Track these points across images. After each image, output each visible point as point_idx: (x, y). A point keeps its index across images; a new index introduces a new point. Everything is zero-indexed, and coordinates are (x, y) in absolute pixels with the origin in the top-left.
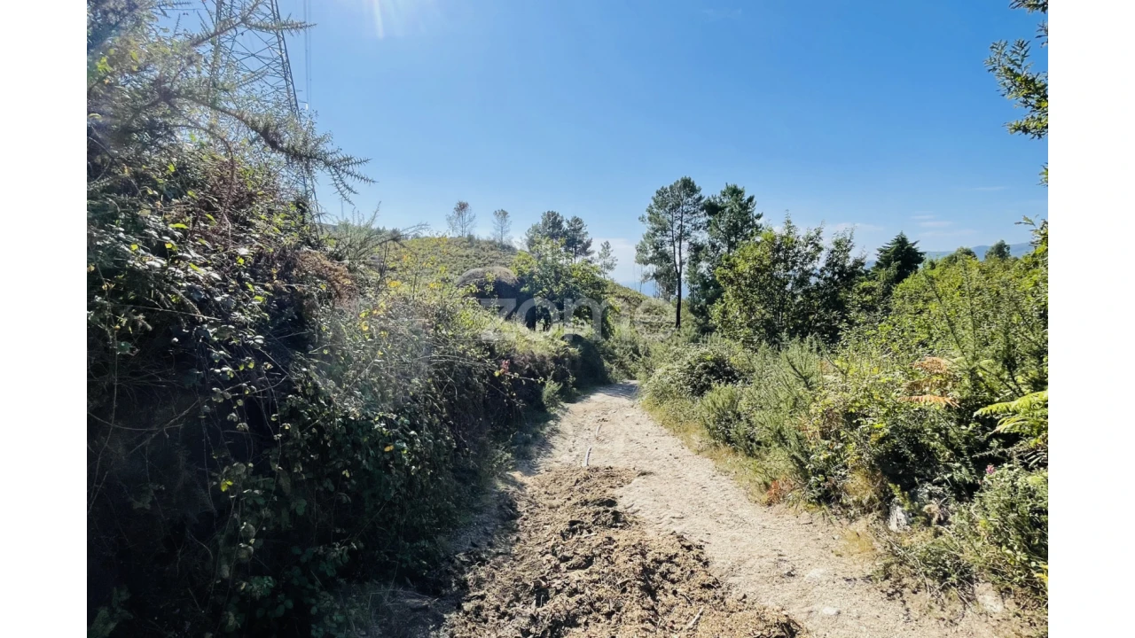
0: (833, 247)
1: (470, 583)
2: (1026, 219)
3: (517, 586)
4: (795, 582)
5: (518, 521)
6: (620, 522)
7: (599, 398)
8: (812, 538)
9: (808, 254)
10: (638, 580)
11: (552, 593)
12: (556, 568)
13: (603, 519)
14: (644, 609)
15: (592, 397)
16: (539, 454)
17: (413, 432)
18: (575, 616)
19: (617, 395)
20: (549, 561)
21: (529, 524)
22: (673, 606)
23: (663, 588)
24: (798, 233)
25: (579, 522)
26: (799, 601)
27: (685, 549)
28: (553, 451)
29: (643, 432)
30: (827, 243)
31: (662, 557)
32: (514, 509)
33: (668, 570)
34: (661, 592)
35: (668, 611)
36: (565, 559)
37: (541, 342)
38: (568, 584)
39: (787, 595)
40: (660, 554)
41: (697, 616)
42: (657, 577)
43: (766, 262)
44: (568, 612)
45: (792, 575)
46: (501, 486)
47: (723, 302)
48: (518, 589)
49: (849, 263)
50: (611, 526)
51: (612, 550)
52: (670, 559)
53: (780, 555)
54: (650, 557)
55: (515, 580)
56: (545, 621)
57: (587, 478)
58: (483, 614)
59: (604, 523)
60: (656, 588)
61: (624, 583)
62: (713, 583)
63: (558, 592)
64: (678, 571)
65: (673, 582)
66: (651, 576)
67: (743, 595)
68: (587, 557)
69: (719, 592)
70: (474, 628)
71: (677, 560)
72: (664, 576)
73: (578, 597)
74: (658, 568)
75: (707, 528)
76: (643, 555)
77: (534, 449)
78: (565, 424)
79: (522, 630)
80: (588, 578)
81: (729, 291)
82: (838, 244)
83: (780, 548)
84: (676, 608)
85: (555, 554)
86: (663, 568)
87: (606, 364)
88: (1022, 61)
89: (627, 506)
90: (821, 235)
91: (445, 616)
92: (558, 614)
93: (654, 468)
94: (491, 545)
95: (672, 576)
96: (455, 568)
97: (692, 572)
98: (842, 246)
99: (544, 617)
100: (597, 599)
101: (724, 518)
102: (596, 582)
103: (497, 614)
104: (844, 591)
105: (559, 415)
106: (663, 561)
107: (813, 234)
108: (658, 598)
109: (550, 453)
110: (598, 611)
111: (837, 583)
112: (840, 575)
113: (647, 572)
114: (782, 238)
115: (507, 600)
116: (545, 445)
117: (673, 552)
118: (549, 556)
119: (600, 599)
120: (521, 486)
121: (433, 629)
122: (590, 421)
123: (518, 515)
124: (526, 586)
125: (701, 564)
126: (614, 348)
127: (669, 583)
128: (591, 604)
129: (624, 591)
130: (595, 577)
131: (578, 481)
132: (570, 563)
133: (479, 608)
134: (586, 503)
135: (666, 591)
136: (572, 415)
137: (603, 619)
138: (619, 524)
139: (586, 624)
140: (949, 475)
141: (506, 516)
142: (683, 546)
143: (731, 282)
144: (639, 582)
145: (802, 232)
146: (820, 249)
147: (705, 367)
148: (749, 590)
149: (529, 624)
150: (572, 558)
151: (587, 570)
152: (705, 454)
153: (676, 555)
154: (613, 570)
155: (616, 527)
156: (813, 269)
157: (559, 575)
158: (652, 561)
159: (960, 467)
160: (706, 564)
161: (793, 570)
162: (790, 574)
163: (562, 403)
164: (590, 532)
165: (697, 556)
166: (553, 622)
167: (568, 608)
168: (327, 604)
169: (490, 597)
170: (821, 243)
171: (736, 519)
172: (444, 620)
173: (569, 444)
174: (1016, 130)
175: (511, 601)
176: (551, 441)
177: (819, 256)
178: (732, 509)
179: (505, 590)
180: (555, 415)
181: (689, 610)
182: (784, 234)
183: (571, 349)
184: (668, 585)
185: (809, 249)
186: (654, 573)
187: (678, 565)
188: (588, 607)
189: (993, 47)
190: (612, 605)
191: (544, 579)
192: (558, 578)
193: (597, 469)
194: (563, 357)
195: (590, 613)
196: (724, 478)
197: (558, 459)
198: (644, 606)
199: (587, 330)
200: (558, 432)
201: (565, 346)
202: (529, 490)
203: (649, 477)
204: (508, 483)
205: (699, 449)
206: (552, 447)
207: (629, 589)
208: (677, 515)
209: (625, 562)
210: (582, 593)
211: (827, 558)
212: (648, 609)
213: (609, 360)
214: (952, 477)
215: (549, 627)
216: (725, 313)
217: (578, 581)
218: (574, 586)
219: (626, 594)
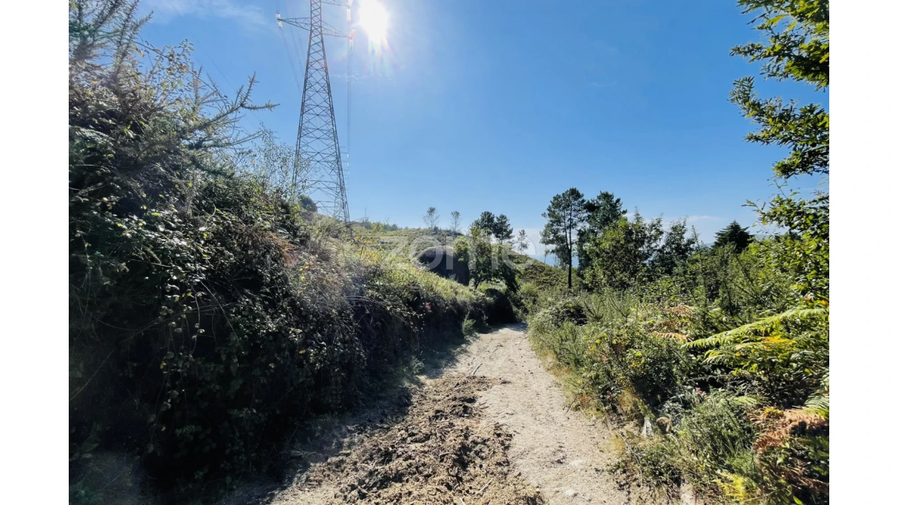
0: (670, 231)
1: (345, 445)
2: (749, 202)
3: (374, 449)
4: (560, 467)
5: (410, 408)
6: (467, 413)
7: (505, 332)
8: (590, 436)
9: (652, 236)
10: (456, 454)
11: (394, 456)
12: (404, 440)
13: (457, 411)
14: (450, 475)
15: (500, 330)
16: (446, 365)
17: (323, 343)
18: (403, 475)
19: (518, 330)
20: (401, 435)
21: (415, 411)
22: (476, 476)
23: (474, 462)
24: (644, 222)
25: (441, 411)
26: (555, 482)
27: (496, 436)
28: (457, 364)
29: (520, 354)
30: (666, 227)
31: (479, 440)
32: (409, 400)
33: (481, 450)
34: (472, 465)
35: (471, 479)
36: (413, 435)
37: (466, 293)
38: (406, 452)
39: (547, 477)
40: (478, 437)
41: (487, 485)
42: (472, 454)
43: (622, 242)
44: (398, 471)
45: (561, 463)
46: (407, 384)
47: (592, 269)
48: (374, 451)
49: (684, 242)
50: (461, 416)
51: (449, 432)
52: (484, 442)
53: (561, 447)
54: (471, 439)
55: (374, 446)
56: (379, 476)
57: (465, 383)
58: (343, 466)
59: (457, 414)
60: (469, 462)
61: (444, 456)
62: (504, 462)
63: (399, 456)
64: (486, 450)
65: (482, 458)
66: (468, 453)
67: (518, 473)
68: (427, 435)
69: (505, 469)
70: (329, 475)
71: (488, 443)
72: (477, 453)
73: (410, 461)
74: (474, 447)
75: (525, 423)
76: (466, 437)
77: (444, 362)
78: (473, 348)
79: (360, 480)
80: (422, 450)
81: (596, 262)
82: (674, 229)
83: (564, 441)
84: (477, 478)
85: (407, 431)
86: (477, 448)
87: (515, 309)
88: (750, 91)
89: (482, 403)
90: (661, 223)
91: (312, 464)
92: (390, 472)
93: (514, 380)
94: (382, 422)
95: (483, 454)
96: (340, 434)
97: (494, 452)
98: (678, 230)
99: (379, 473)
100: (422, 464)
101: (541, 417)
102: (425, 452)
103: (353, 467)
104: (590, 478)
105: (471, 341)
106: (480, 443)
107: (655, 222)
108: (469, 469)
109: (455, 365)
110: (420, 473)
111: (588, 472)
112: (594, 466)
113: (464, 449)
114: (633, 225)
115: (364, 458)
116: (452, 360)
117: (487, 437)
118: (403, 432)
119: (424, 465)
120: (421, 385)
121: (300, 472)
122: (491, 347)
123: (411, 404)
124: (380, 450)
125: (503, 447)
126: (521, 298)
127: (479, 459)
128: (417, 468)
129: (442, 461)
130: (426, 449)
131: (458, 384)
132: (414, 438)
133: (342, 461)
134: (455, 399)
135: (476, 464)
136: (481, 342)
137: (421, 479)
138: (466, 415)
139: (407, 481)
140: (682, 395)
141: (402, 404)
142: (495, 433)
143: (598, 255)
144: (453, 456)
145: (647, 222)
146: (661, 233)
147: (568, 312)
148: (524, 470)
149: (366, 477)
150: (417, 434)
151: (423, 444)
152: (552, 372)
153: (488, 440)
154: (439, 446)
155: (464, 417)
156: (656, 246)
157: (403, 445)
158: (472, 442)
159: (692, 389)
160: (507, 448)
161: (564, 458)
162: (559, 462)
163: (476, 333)
164: (446, 418)
165: (502, 441)
166: (384, 477)
167: (399, 468)
168: (236, 448)
169: (354, 456)
170: (661, 229)
171: (548, 418)
172: (310, 466)
173: (470, 360)
174: (750, 139)
175: (366, 460)
176: (458, 358)
177: (660, 237)
178: (550, 411)
179: (365, 452)
180: (469, 341)
181: (485, 480)
182: (635, 223)
183: (488, 298)
184: (478, 461)
185: (653, 232)
186: (470, 451)
187: (488, 447)
188: (414, 470)
189: (735, 84)
190: (431, 470)
191: (393, 447)
192: (402, 447)
193: (474, 377)
194: (481, 303)
195: (415, 473)
196: (557, 389)
197: (458, 370)
198: (451, 473)
199: (501, 286)
200: (466, 351)
201: (483, 296)
202: (426, 388)
203: (508, 385)
204: (412, 382)
205: (549, 368)
206: (457, 361)
207: (445, 460)
208: (510, 412)
209: (451, 441)
210: (414, 459)
211: (593, 452)
212: (453, 476)
213: (518, 306)
214: (684, 397)
215: (380, 480)
216: (594, 276)
217: (414, 451)
218: (410, 453)
219: (442, 463)
